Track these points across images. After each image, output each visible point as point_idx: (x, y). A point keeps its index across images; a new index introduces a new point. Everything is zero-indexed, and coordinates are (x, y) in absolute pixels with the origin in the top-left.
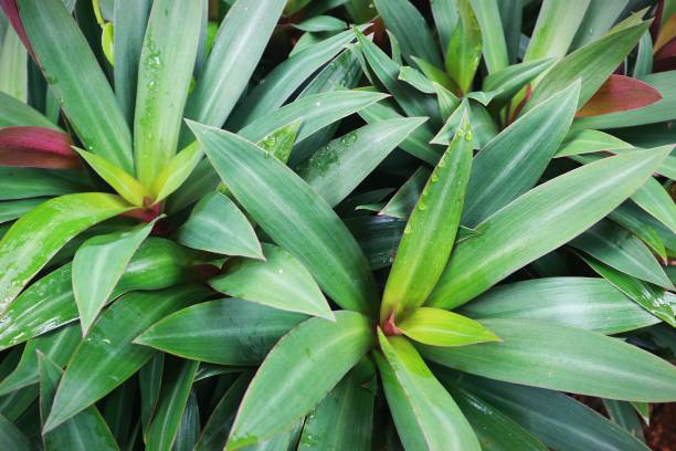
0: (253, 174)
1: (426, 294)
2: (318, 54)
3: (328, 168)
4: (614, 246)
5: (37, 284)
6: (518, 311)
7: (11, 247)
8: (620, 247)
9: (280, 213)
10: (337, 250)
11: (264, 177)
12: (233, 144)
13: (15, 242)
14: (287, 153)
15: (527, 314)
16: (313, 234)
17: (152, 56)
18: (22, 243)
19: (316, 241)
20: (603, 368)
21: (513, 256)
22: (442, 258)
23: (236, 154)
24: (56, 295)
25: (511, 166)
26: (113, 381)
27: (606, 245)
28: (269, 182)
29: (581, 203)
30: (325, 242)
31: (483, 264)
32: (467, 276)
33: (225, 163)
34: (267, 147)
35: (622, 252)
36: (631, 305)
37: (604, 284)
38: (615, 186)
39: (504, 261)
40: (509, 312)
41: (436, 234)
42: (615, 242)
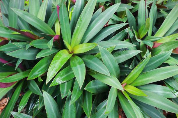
0: (107, 57)
1: (131, 83)
2: (115, 27)
3: (118, 55)
4: (171, 81)
5: (60, 72)
6: (149, 90)
7: (54, 63)
8: (172, 81)
9: (109, 65)
10: (116, 72)
11: (109, 58)
12: (105, 51)
13: (55, 62)
14: (112, 51)
15: (151, 91)
16: (113, 68)
17: (80, 21)
18: (56, 62)
19: (113, 70)
20: (166, 105)
21: (151, 80)
22: (136, 77)
23: (105, 53)
24: (64, 75)
25: (155, 62)
26: (79, 96)
27: (169, 80)
28: (109, 59)
29: (168, 73)
30: (115, 70)
31: (144, 80)
32: (140, 81)
33: (103, 54)
34: (108, 50)
35: (172, 83)
36: (172, 93)
37: (167, 88)
38: (175, 72)
39: (149, 80)
40: (146, 89)
41: (137, 73)
42: (171, 80)
